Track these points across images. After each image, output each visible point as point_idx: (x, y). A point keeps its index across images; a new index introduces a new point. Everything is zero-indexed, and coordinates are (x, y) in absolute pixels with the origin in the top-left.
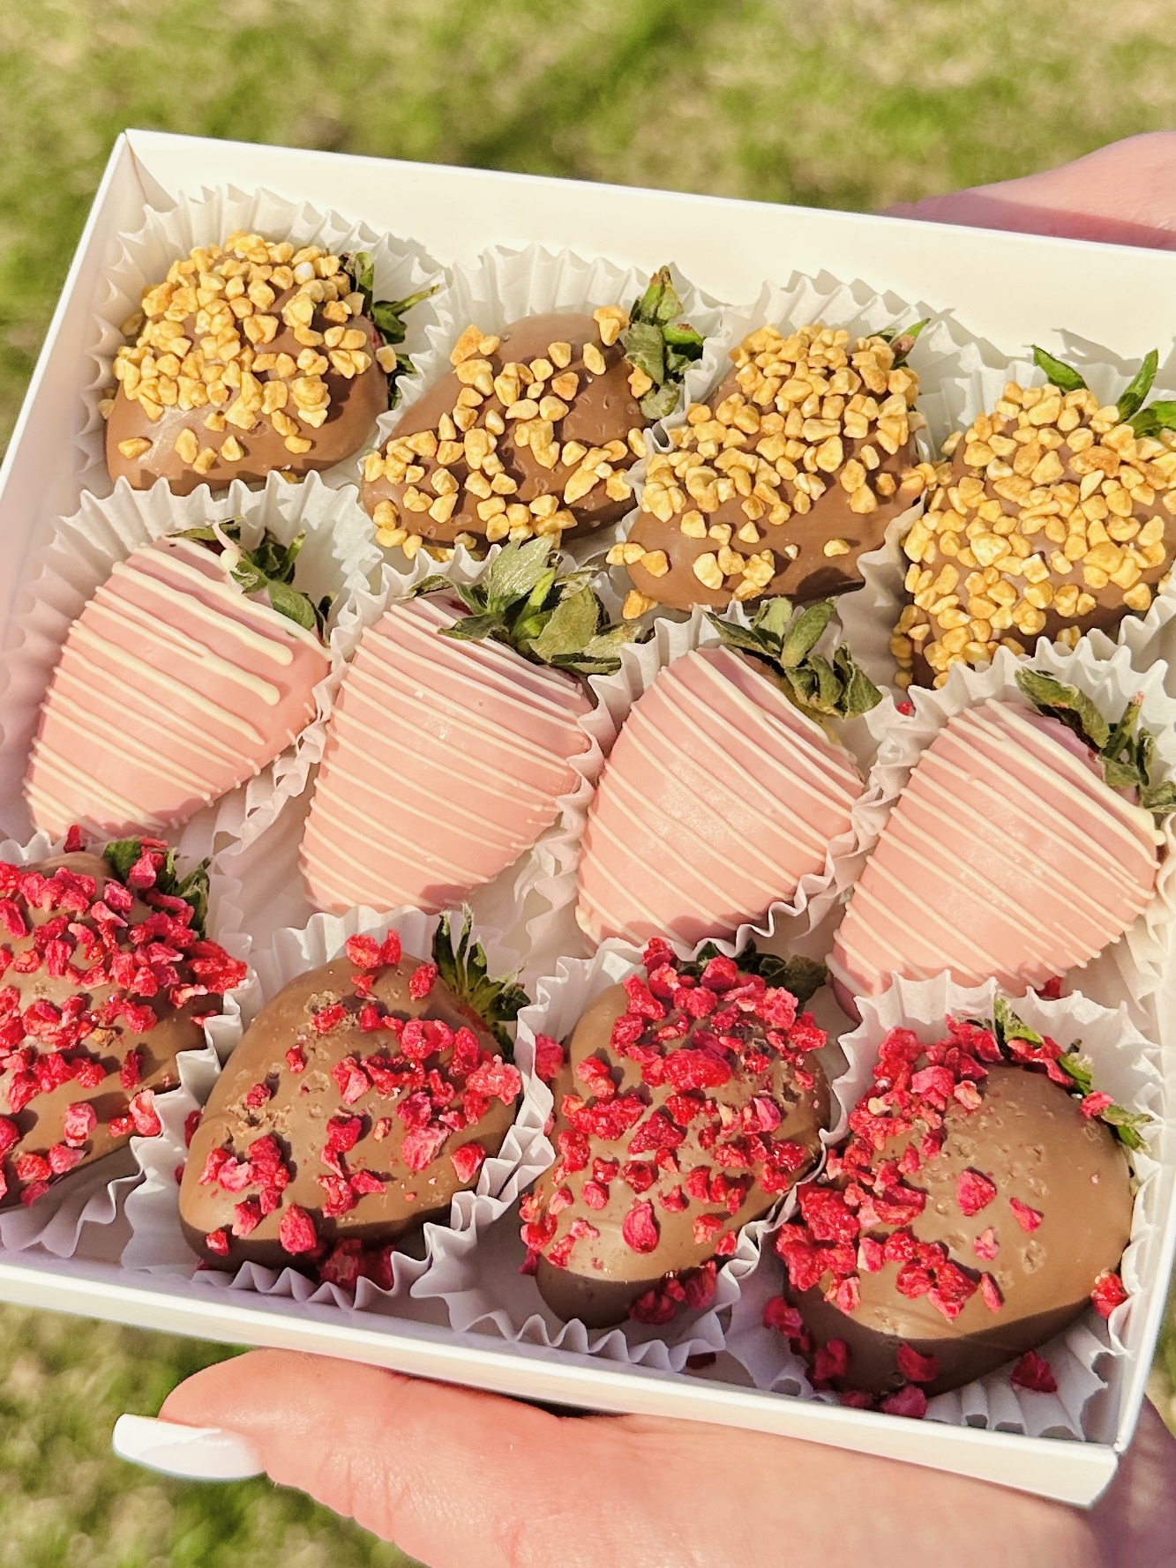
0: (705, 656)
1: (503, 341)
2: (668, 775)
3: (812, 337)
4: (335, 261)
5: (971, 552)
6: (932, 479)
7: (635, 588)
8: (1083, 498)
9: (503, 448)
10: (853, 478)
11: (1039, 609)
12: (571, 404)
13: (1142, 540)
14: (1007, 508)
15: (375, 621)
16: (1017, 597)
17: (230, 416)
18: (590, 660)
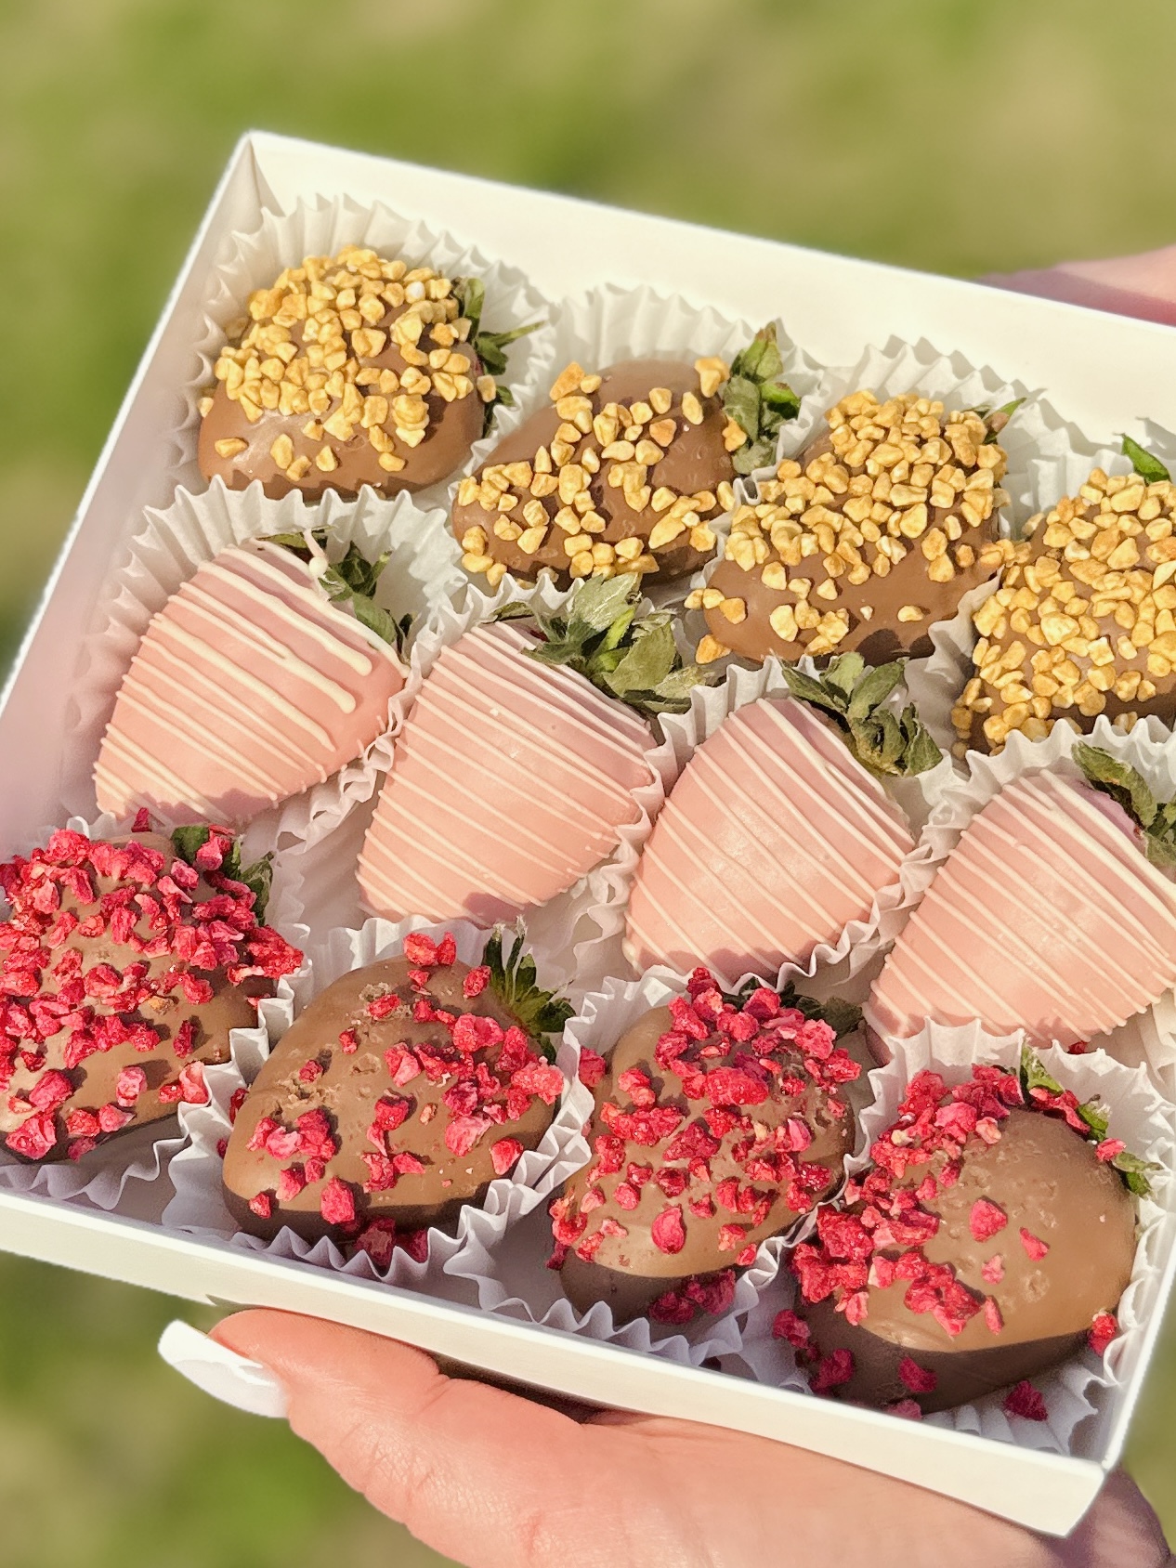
0: (775, 706)
1: (604, 381)
2: (728, 814)
3: (908, 405)
4: (447, 284)
5: (1040, 630)
6: (1010, 556)
7: (710, 633)
8: (1154, 587)
9: (596, 485)
10: (934, 547)
11: (1099, 691)
12: (665, 450)
14: (1080, 590)
15: (454, 640)
16: (1080, 678)
17: (329, 426)
18: (660, 699)
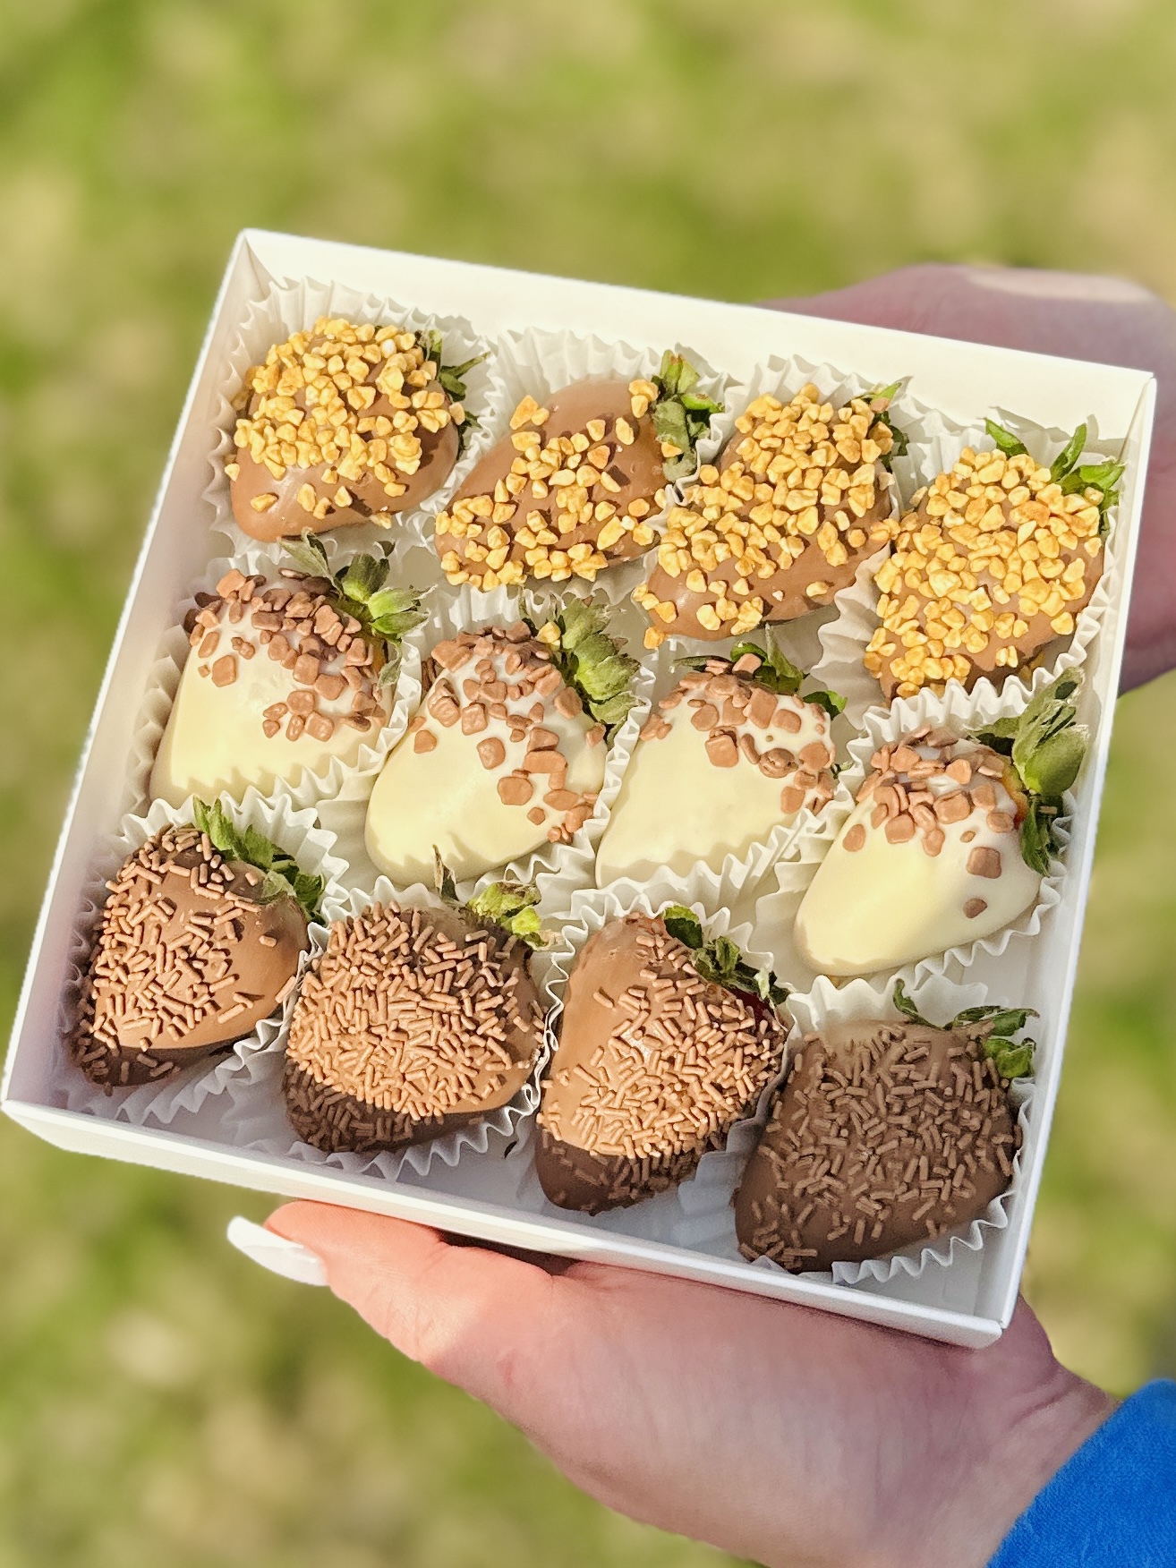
1: (551, 412)
4: (412, 339)
5: (930, 587)
8: (1020, 542)
10: (827, 538)
11: (982, 632)
13: (1067, 578)
14: (958, 551)
16: (965, 622)
